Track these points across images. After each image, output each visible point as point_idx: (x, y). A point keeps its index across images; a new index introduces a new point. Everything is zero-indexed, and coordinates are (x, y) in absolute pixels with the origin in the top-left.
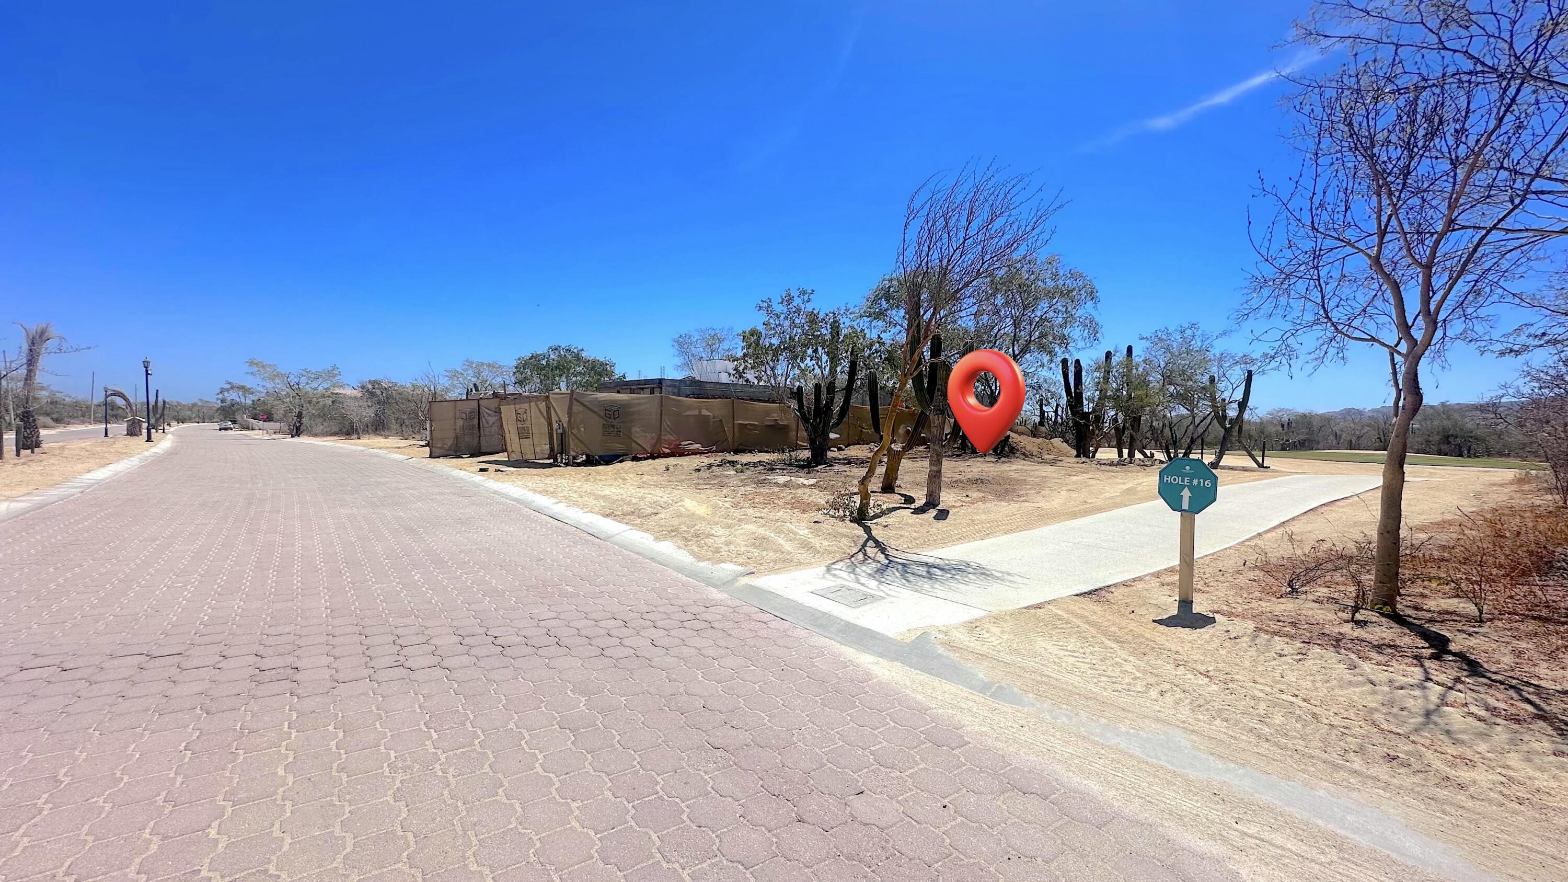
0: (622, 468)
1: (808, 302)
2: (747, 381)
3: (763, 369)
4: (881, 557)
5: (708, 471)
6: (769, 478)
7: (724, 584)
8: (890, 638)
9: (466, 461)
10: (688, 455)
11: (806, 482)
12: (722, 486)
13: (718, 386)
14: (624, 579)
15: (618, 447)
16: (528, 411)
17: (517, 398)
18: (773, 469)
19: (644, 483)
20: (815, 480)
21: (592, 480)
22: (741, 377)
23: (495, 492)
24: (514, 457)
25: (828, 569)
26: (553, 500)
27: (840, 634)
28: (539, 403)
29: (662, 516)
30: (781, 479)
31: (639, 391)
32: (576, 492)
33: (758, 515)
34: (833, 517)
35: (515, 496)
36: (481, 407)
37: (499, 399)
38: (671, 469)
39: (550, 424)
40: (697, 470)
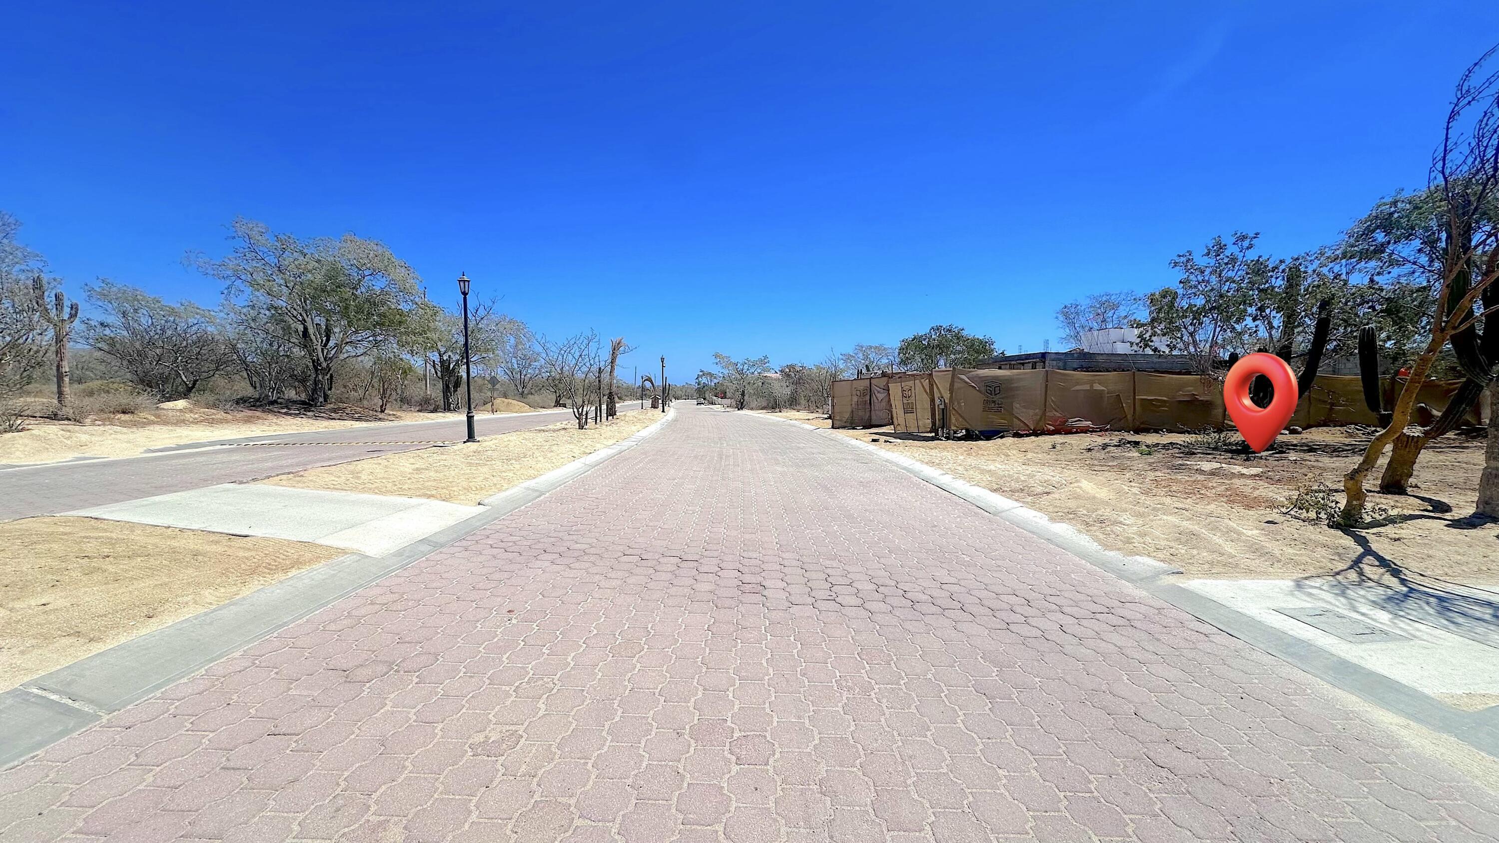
0: (1004, 444)
2: (1155, 350)
3: (1179, 335)
5: (1103, 452)
6: (1188, 463)
9: (860, 432)
10: (1076, 432)
11: (1245, 471)
12: (1123, 469)
13: (1113, 358)
14: (1020, 557)
15: (998, 421)
16: (913, 388)
17: (902, 377)
18: (1194, 454)
19: (1029, 460)
20: (1261, 470)
21: (974, 454)
22: (1146, 345)
23: (887, 461)
24: (900, 430)
25: (1299, 585)
26: (940, 472)
27: (1331, 672)
28: (923, 380)
29: (1057, 496)
30: (1207, 466)
31: (1019, 366)
32: (960, 465)
33: (1180, 505)
34: (1296, 518)
35: (905, 465)
36: (872, 385)
37: (886, 378)
38: (1058, 447)
39: (933, 400)
40: (1090, 450)
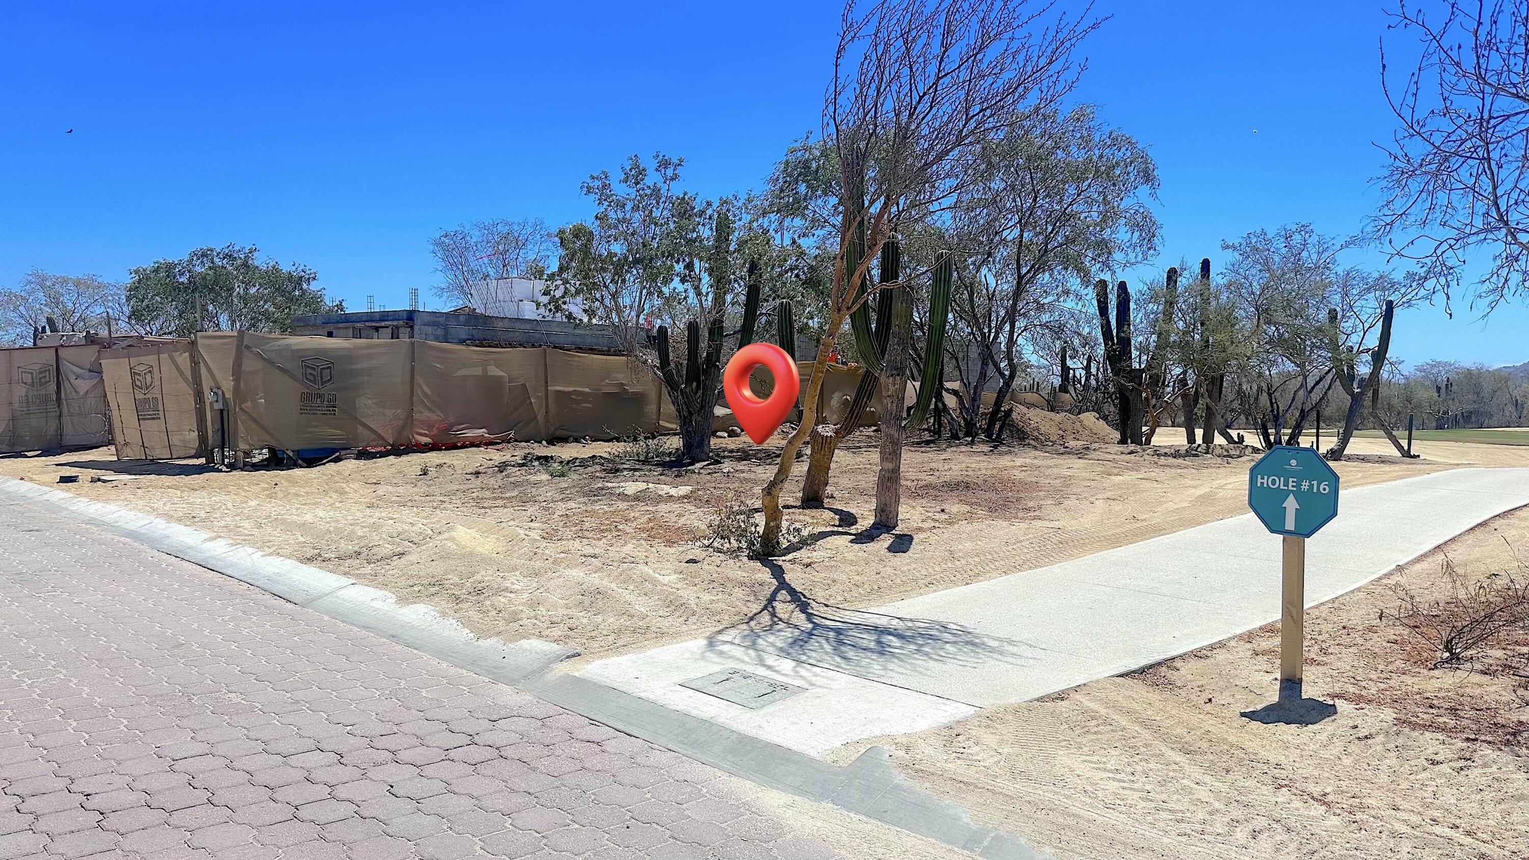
0: (338, 473)
1: (672, 179)
2: (570, 316)
3: (598, 295)
4: (799, 618)
5: (500, 476)
6: (610, 485)
7: (525, 677)
8: (812, 760)
9: (34, 464)
10: (464, 447)
11: (673, 492)
12: (525, 500)
13: (518, 326)
14: (339, 676)
15: (329, 433)
16: (156, 370)
17: (135, 345)
18: (617, 470)
19: (380, 498)
20: (690, 488)
21: (280, 495)
22: (558, 308)
23: (91, 521)
24: (132, 453)
25: (711, 643)
26: (205, 535)
27: (729, 757)
28: (176, 354)
29: (413, 558)
30: (631, 487)
31: (371, 332)
32: (248, 518)
33: (589, 551)
34: (720, 551)
35: (132, 526)
36: (63, 362)
37: (96, 348)
38: (432, 472)
39: (199, 395)
40: (477, 473)
